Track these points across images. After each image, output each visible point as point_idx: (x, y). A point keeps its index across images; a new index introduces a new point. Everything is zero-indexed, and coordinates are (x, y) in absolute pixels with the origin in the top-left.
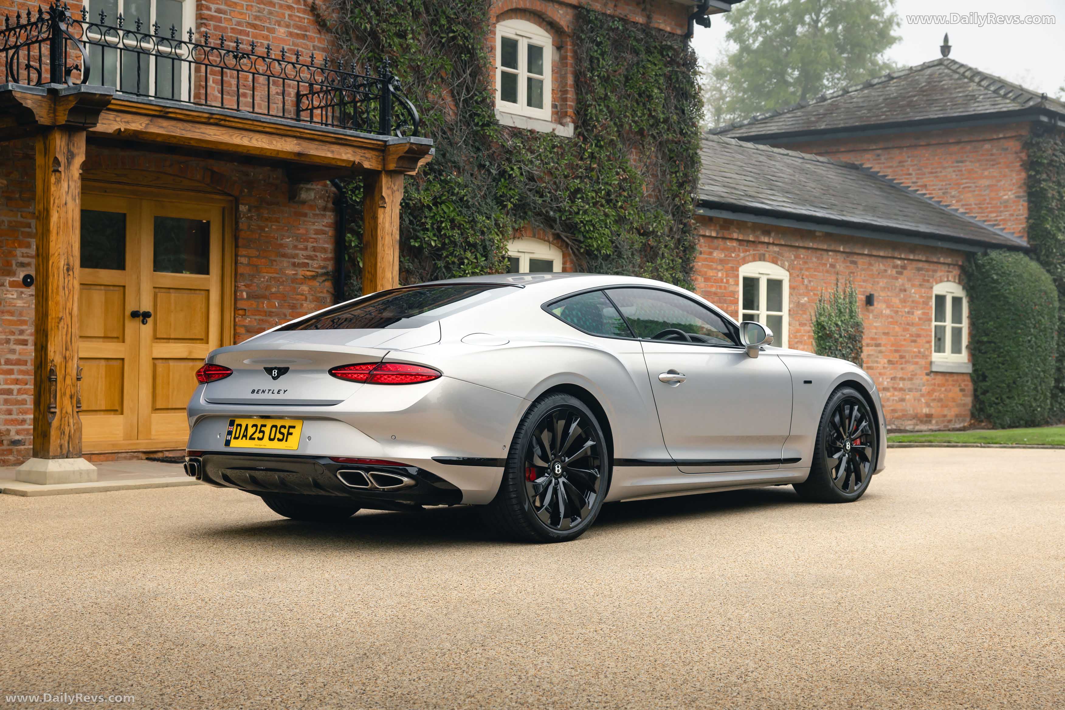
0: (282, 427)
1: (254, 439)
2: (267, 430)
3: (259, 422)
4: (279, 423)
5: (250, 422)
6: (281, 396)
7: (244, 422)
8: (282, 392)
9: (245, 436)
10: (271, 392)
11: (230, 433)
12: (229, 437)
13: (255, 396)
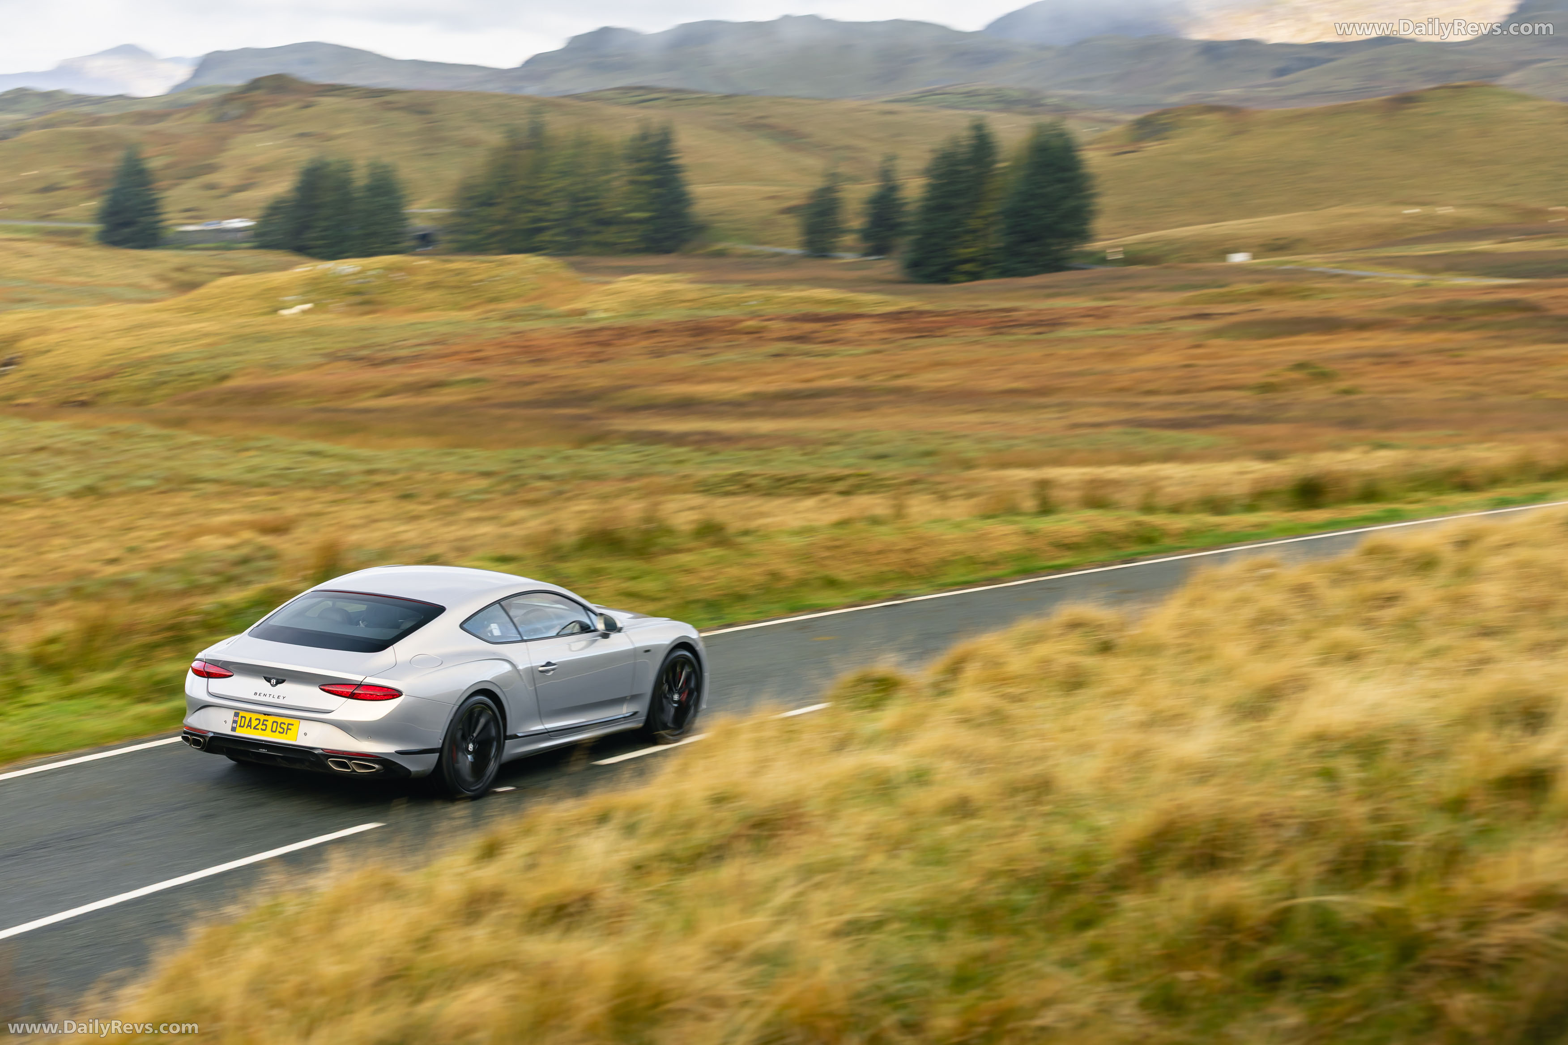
0: (281, 723)
1: (258, 729)
2: (269, 724)
3: (262, 717)
4: (279, 720)
5: (254, 716)
6: (280, 701)
7: (248, 716)
8: (281, 698)
9: (249, 726)
10: (271, 696)
11: (235, 722)
12: (235, 725)
13: (257, 698)
